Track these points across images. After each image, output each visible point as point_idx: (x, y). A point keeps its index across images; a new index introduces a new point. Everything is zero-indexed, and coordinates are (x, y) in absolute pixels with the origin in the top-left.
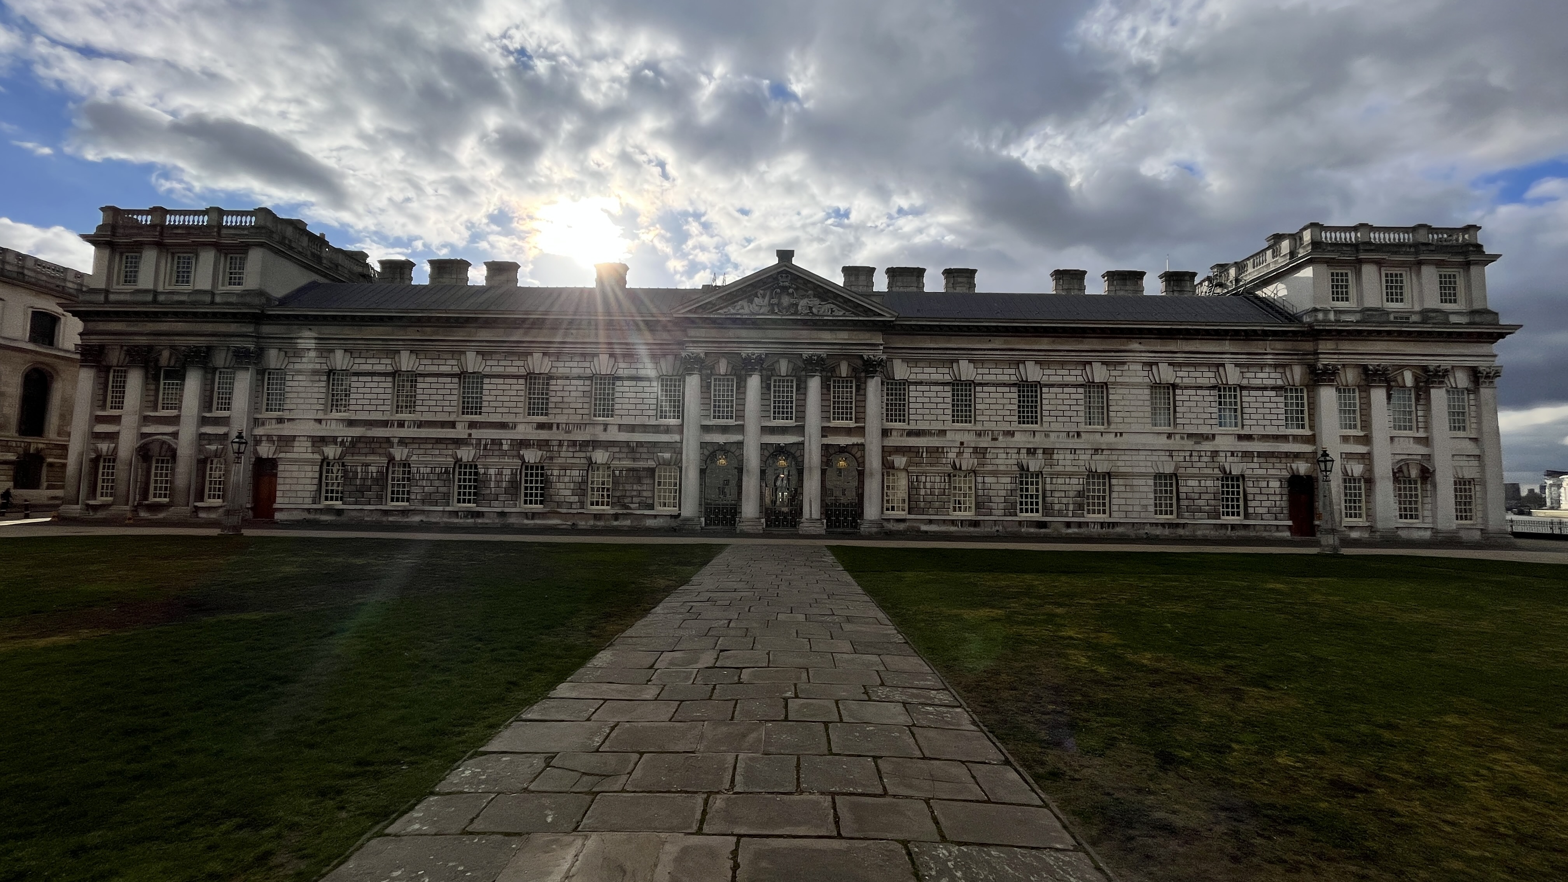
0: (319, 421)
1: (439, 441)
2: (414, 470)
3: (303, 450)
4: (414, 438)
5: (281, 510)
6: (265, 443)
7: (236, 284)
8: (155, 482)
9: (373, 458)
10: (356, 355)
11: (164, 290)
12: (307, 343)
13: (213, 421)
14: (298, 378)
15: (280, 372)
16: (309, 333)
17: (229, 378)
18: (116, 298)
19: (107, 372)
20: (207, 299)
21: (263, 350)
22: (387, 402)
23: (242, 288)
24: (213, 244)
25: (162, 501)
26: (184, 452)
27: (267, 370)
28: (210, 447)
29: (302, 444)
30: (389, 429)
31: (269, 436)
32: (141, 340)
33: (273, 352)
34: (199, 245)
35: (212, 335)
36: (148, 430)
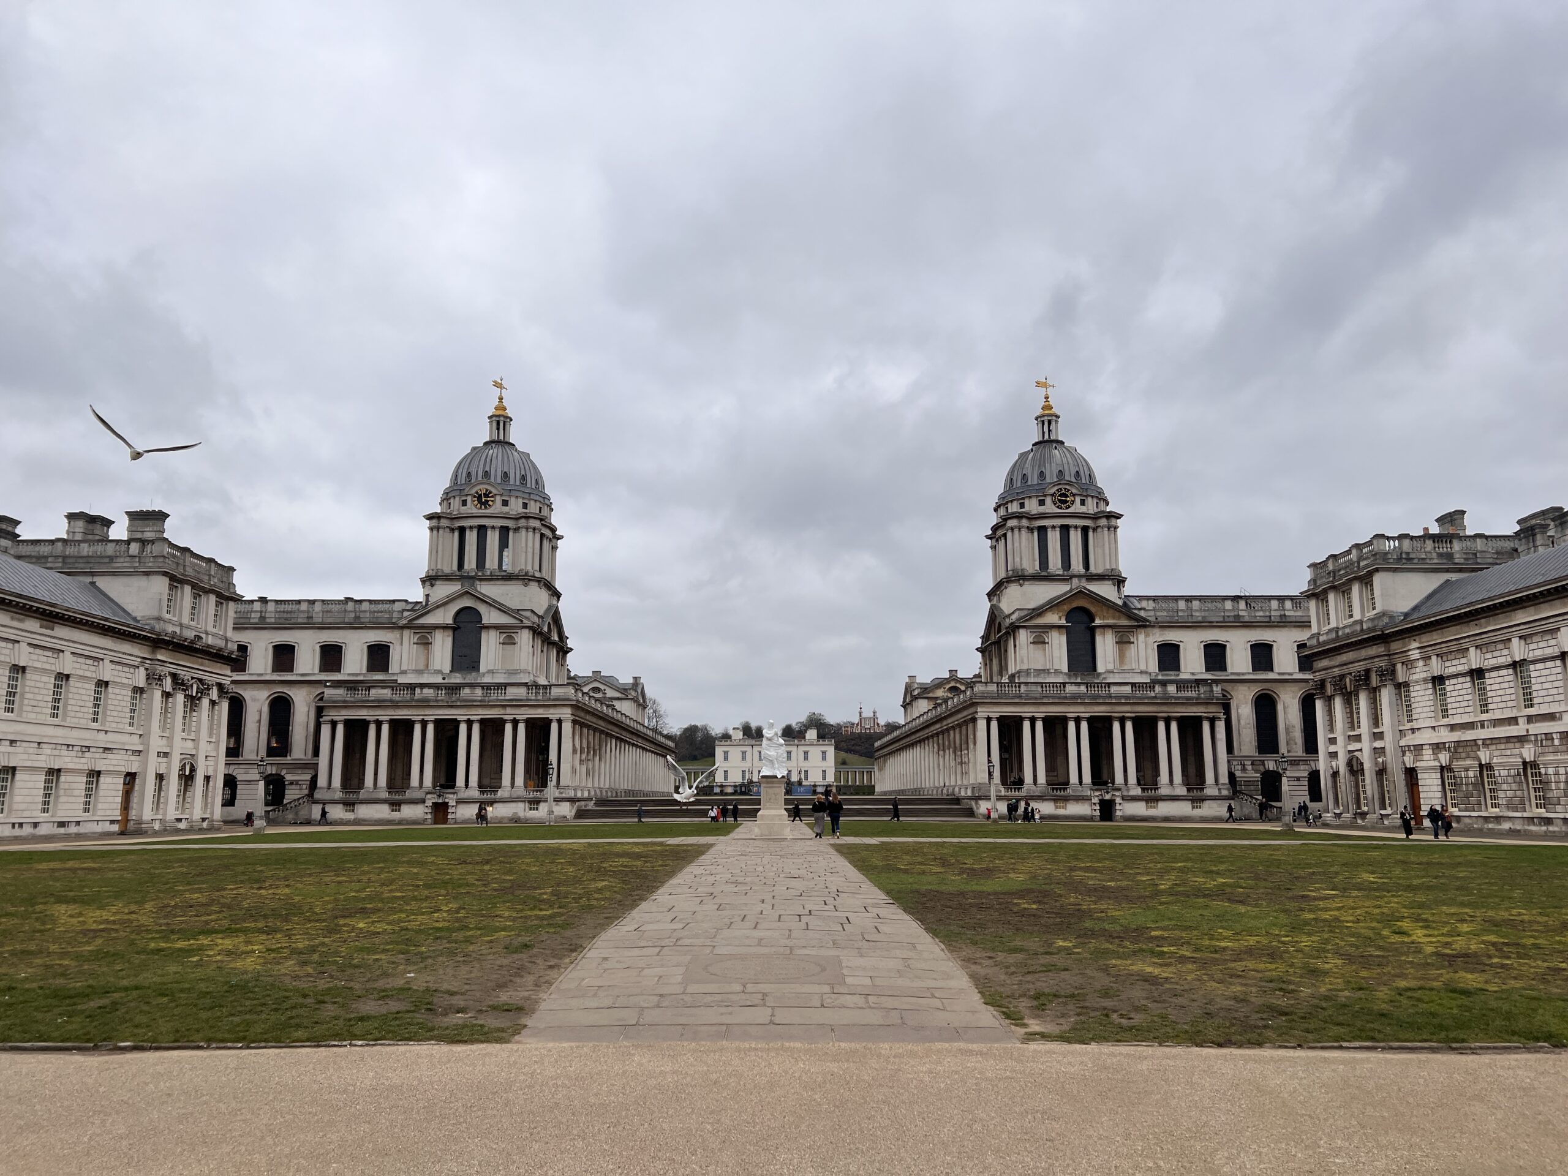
0: (1433, 728)
1: (1508, 739)
2: (1497, 773)
4: (1491, 739)
6: (1407, 753)
7: (1374, 609)
8: (1361, 793)
9: (1469, 762)
10: (1445, 658)
11: (1341, 626)
12: (1415, 654)
13: (1379, 736)
14: (1417, 688)
15: (1406, 685)
16: (1415, 645)
17: (1380, 696)
18: (1322, 639)
19: (1329, 700)
20: (1358, 628)
21: (1394, 665)
22: (1471, 703)
23: (1375, 612)
24: (1355, 578)
25: (1366, 809)
26: (1367, 766)
27: (1400, 684)
28: (1380, 760)
29: (1427, 752)
30: (1475, 731)
31: (1409, 746)
32: (1337, 672)
33: (1399, 666)
34: (1350, 581)
35: (1365, 659)
36: (1351, 748)
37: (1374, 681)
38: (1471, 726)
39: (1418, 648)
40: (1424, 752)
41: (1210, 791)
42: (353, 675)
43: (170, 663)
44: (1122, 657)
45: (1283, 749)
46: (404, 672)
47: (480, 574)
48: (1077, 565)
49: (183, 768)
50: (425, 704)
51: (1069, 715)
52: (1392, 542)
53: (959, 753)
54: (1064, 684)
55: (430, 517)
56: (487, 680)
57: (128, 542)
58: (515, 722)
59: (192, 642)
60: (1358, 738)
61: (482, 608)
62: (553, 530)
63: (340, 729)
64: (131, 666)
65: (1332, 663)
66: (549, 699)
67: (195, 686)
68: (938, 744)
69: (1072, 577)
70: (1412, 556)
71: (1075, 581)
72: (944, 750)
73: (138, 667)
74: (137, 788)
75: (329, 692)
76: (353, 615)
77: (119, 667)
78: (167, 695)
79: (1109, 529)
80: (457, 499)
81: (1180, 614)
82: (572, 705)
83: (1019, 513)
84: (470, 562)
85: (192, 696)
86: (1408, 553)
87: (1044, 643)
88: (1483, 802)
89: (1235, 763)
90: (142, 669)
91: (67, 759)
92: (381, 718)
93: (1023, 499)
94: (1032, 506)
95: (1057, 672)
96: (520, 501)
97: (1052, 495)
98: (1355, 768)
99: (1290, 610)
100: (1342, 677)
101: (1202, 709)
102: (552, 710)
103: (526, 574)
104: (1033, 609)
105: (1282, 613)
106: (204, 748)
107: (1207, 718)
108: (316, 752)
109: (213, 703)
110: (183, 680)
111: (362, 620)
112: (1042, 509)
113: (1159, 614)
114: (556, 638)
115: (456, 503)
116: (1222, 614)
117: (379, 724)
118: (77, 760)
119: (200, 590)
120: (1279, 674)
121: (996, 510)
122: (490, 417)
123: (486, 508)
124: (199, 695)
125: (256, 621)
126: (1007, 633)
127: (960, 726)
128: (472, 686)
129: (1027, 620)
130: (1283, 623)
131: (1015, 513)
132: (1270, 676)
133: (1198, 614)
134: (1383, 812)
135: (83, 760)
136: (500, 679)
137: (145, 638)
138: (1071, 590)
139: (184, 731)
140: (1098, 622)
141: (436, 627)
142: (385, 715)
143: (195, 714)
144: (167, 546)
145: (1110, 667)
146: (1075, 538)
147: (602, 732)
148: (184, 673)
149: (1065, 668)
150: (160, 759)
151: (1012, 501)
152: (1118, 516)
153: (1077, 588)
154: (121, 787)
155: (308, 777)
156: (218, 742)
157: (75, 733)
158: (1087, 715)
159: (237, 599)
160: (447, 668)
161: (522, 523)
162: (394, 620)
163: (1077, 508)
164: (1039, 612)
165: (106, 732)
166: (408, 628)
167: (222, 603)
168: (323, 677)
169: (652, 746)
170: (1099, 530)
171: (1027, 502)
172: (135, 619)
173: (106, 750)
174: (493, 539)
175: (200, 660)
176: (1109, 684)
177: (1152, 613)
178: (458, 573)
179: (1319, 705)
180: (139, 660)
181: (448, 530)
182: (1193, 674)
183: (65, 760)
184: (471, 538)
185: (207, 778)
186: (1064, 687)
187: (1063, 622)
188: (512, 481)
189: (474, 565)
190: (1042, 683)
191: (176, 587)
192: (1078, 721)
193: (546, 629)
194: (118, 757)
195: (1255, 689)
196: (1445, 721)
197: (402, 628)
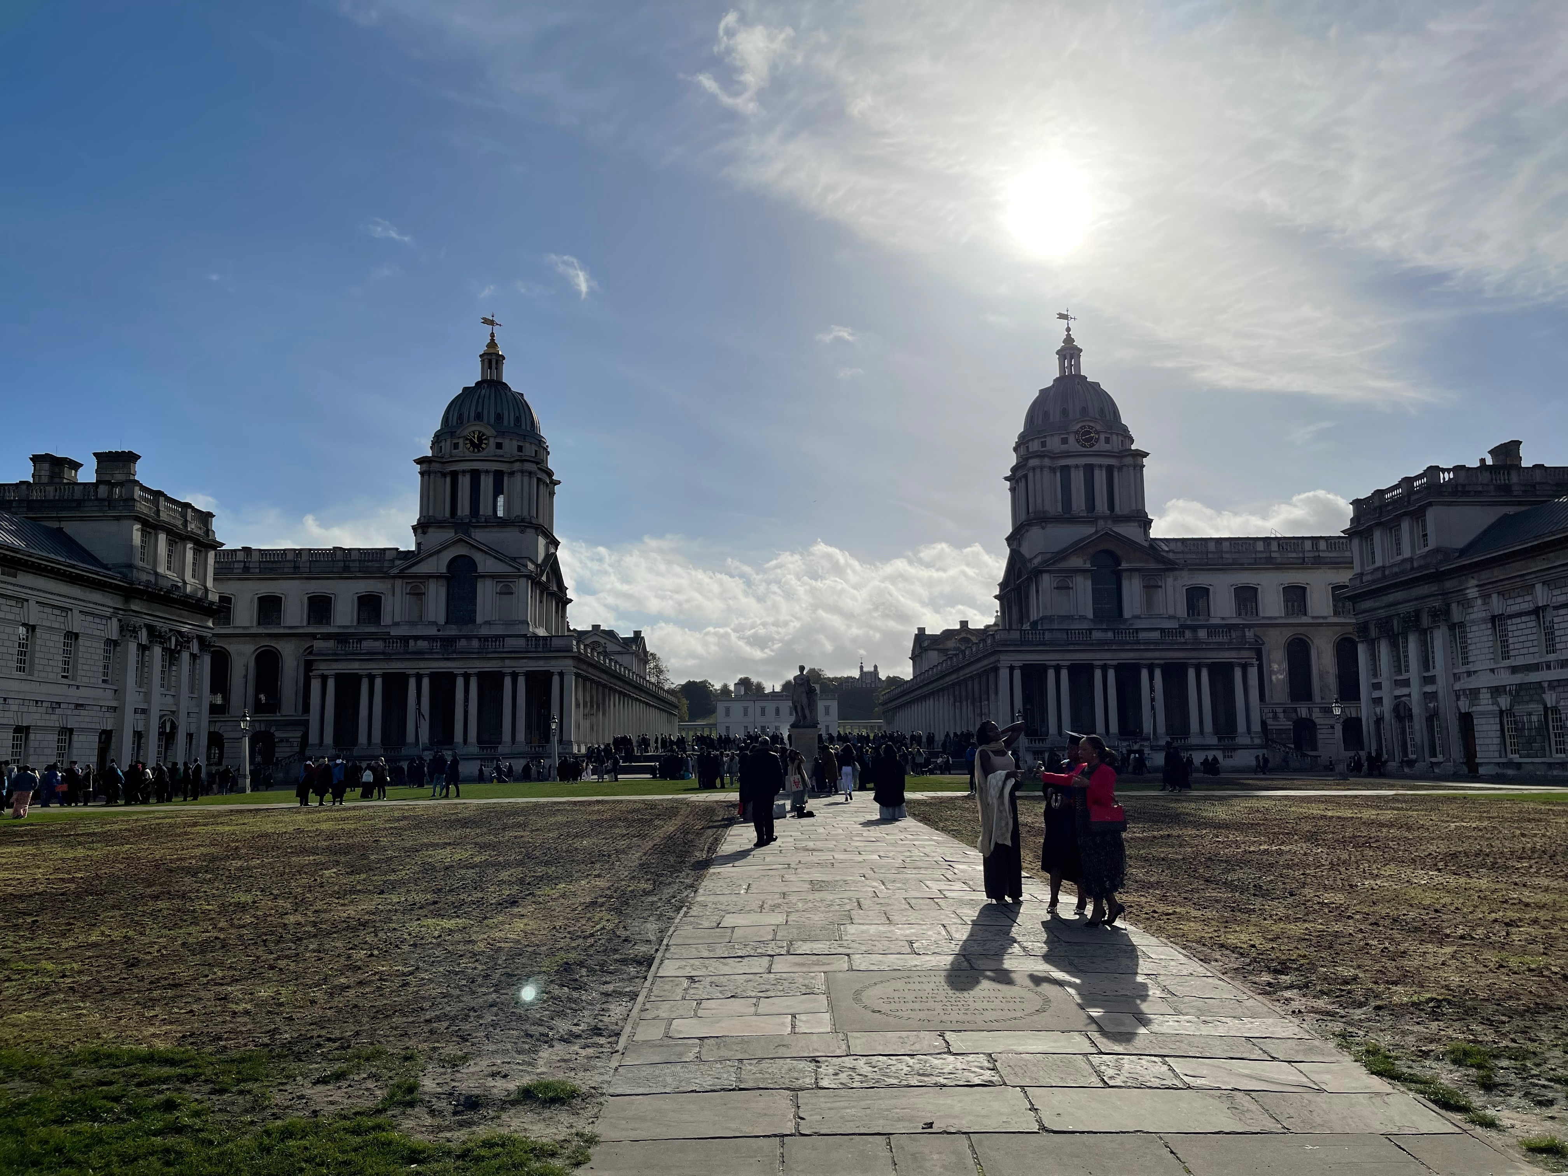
0: (1492, 671)
3: (1486, 702)
4: (1559, 681)
6: (1462, 698)
7: (1426, 545)
8: (1409, 740)
9: (1533, 706)
10: (1507, 596)
11: (1388, 565)
12: (1472, 593)
13: (1431, 680)
14: (1474, 628)
15: (1462, 625)
16: (1473, 582)
17: (1432, 638)
18: (1365, 579)
19: (1372, 644)
20: (1408, 566)
21: (1448, 605)
22: (1535, 643)
23: (1427, 549)
24: (1405, 514)
25: (1414, 757)
26: (1416, 711)
27: (1455, 624)
28: (1431, 705)
29: (1485, 697)
30: (1541, 672)
31: (1464, 690)
32: (1382, 613)
33: (1454, 606)
34: (1399, 517)
35: (1416, 599)
36: (1399, 692)
37: (1425, 621)
38: (1535, 667)
39: (1477, 586)
40: (1481, 696)
41: (1243, 740)
42: (344, 627)
43: (146, 614)
44: (1149, 602)
45: (1317, 698)
46: (396, 624)
47: (474, 520)
48: (1101, 505)
49: (163, 725)
50: (419, 655)
51: (1095, 663)
52: (1446, 474)
53: (978, 704)
54: (1090, 630)
55: (419, 461)
56: (484, 631)
57: (96, 485)
58: (515, 676)
59: (169, 592)
60: (1406, 683)
61: (478, 557)
62: (550, 474)
63: (331, 683)
64: (101, 617)
65: (1377, 604)
66: (550, 651)
67: (173, 639)
68: (954, 696)
69: (1097, 518)
70: (1467, 489)
71: (1101, 523)
72: (961, 702)
73: (110, 618)
74: (113, 746)
75: (318, 644)
76: (341, 564)
77: (90, 618)
78: (143, 648)
79: (1135, 468)
80: (449, 441)
81: (1210, 556)
82: (573, 657)
83: (1042, 452)
84: (464, 508)
85: (170, 649)
86: (1464, 486)
87: (1068, 588)
88: (1547, 749)
89: (1266, 710)
90: (115, 621)
91: (37, 716)
92: (374, 672)
93: (1045, 437)
94: (1054, 444)
95: (1083, 618)
96: (515, 444)
97: (1076, 432)
98: (1402, 712)
99: (1324, 551)
100: (1389, 619)
101: (1233, 654)
102: (553, 662)
103: (523, 520)
104: (1057, 553)
105: (1317, 554)
106: (185, 705)
107: (1239, 664)
108: (306, 709)
109: (194, 657)
110: (160, 632)
111: (352, 570)
112: (1064, 447)
113: (1189, 556)
114: (555, 589)
115: (447, 446)
116: (1254, 556)
117: (372, 678)
118: (47, 717)
119: (177, 537)
120: (1313, 617)
121: (1015, 449)
122: (481, 356)
123: (479, 451)
124: (179, 648)
125: (240, 571)
126: (1029, 579)
127: (979, 675)
128: (469, 638)
129: (1048, 565)
130: (1318, 562)
131: (1037, 451)
132: (1304, 620)
133: (1228, 556)
134: (1433, 760)
135: (54, 717)
136: (498, 631)
137: (117, 588)
138: (1097, 532)
139: (162, 686)
140: (1124, 565)
141: (429, 577)
142: (378, 668)
143: (174, 668)
144: (137, 488)
145: (1138, 612)
146: (1100, 477)
147: (604, 686)
148: (161, 625)
149: (1091, 615)
150: (138, 716)
151: (1032, 440)
152: (1146, 455)
153: (1103, 530)
154: (96, 746)
155: (299, 734)
156: (200, 698)
157: (44, 688)
158: (1115, 663)
159: (215, 545)
160: (442, 620)
161: (517, 466)
162: (385, 570)
163: (1102, 446)
164: (1063, 555)
165: (78, 687)
166: (400, 577)
167: (200, 551)
168: (312, 630)
169: (655, 700)
170: (1125, 469)
171: (1048, 440)
172: (105, 567)
173: (78, 706)
174: (487, 483)
175: (179, 611)
176: (1137, 630)
177: (1180, 556)
178: (451, 520)
179: (1362, 649)
180: (111, 610)
181: (439, 475)
182: (1223, 618)
183: (32, 717)
184: (465, 483)
185: (190, 736)
186: (1090, 633)
187: (1088, 565)
188: (506, 423)
189: (467, 511)
190: (1067, 630)
191: (150, 533)
192: (1104, 668)
193: (544, 578)
194: (91, 713)
195: (1288, 633)
196: (1506, 663)
197: (394, 577)
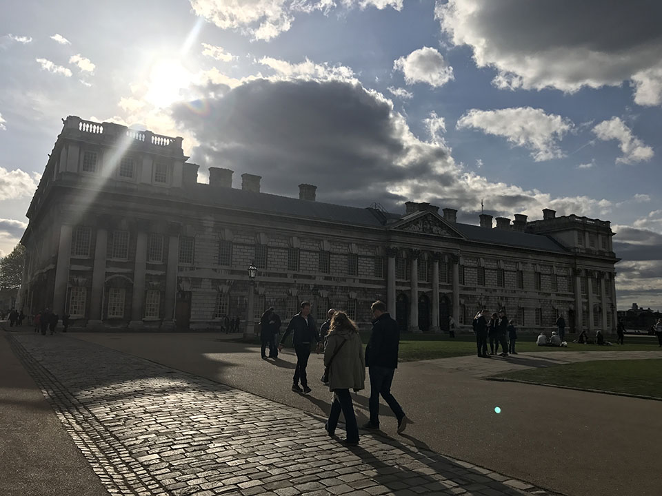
0: (215, 270)
3: (207, 287)
5: (194, 322)
6: (184, 282)
16: (210, 218)
26: (139, 285)
28: (154, 283)
29: (206, 283)
31: (187, 278)
